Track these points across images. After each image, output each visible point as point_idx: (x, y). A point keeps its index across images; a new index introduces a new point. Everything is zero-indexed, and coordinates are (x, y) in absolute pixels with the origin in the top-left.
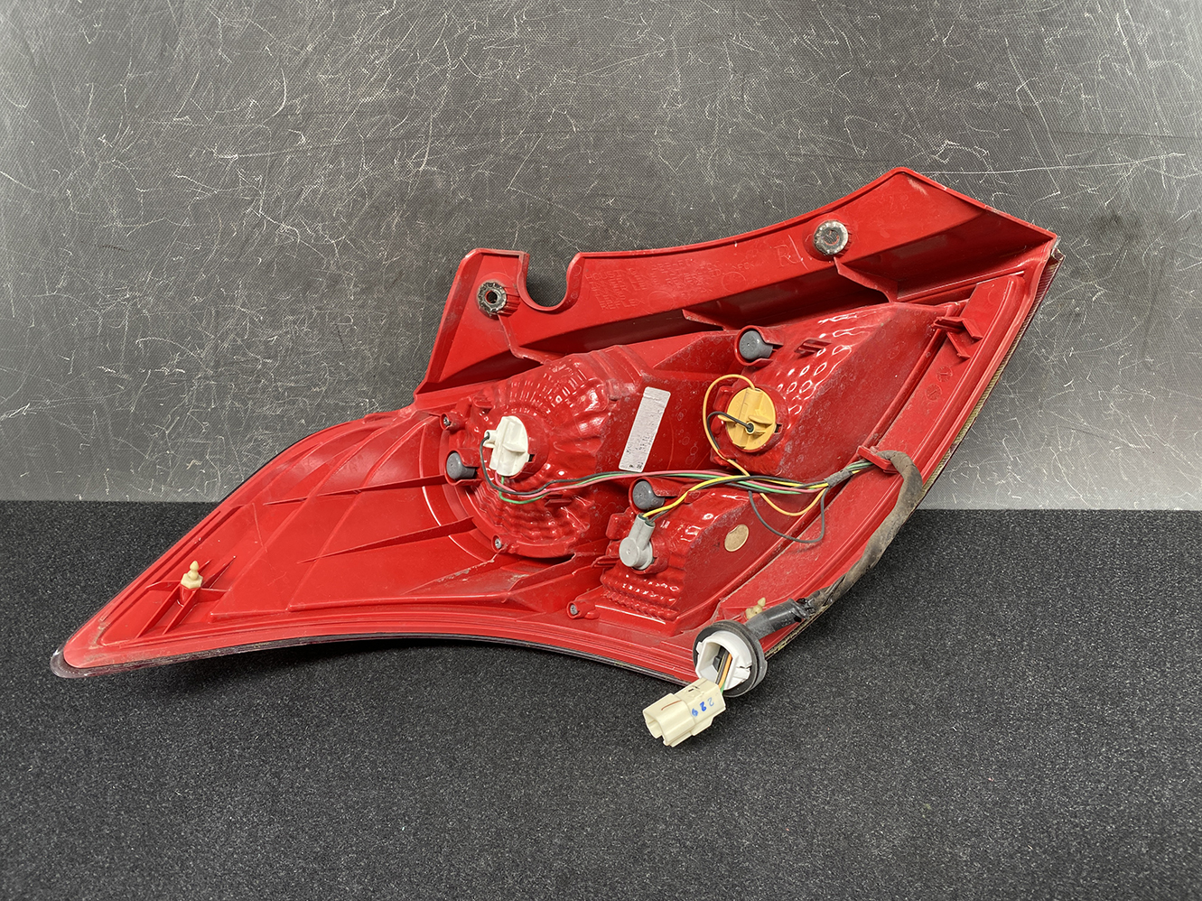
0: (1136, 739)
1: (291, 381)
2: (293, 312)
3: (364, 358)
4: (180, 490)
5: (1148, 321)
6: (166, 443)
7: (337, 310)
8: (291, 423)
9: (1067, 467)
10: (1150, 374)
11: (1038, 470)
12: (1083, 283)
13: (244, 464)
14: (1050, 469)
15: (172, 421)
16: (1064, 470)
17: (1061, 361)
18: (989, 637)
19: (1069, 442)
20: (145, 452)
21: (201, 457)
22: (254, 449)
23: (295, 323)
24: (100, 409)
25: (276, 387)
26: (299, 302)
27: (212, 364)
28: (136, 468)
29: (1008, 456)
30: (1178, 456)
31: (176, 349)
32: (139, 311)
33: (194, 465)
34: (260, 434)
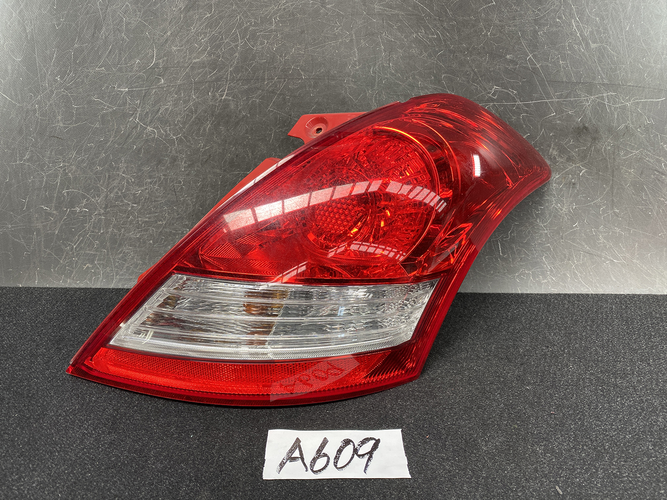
0: (637, 394)
1: (146, 217)
2: (150, 177)
3: (187, 205)
4: (78, 282)
5: (612, 187)
6: (73, 253)
7: (175, 176)
8: (144, 242)
9: (581, 273)
10: (619, 219)
11: (565, 274)
12: (574, 165)
13: (116, 267)
14: (571, 274)
15: (78, 240)
16: (579, 274)
17: (570, 211)
18: (544, 348)
19: (580, 258)
20: (60, 258)
21: (92, 262)
22: (122, 257)
23: (151, 183)
24: (38, 231)
25: (138, 221)
26: (154, 171)
27: (103, 206)
28: (54, 268)
29: (547, 266)
30: (642, 267)
31: (84, 197)
32: (66, 174)
33: (88, 267)
34: (126, 249)
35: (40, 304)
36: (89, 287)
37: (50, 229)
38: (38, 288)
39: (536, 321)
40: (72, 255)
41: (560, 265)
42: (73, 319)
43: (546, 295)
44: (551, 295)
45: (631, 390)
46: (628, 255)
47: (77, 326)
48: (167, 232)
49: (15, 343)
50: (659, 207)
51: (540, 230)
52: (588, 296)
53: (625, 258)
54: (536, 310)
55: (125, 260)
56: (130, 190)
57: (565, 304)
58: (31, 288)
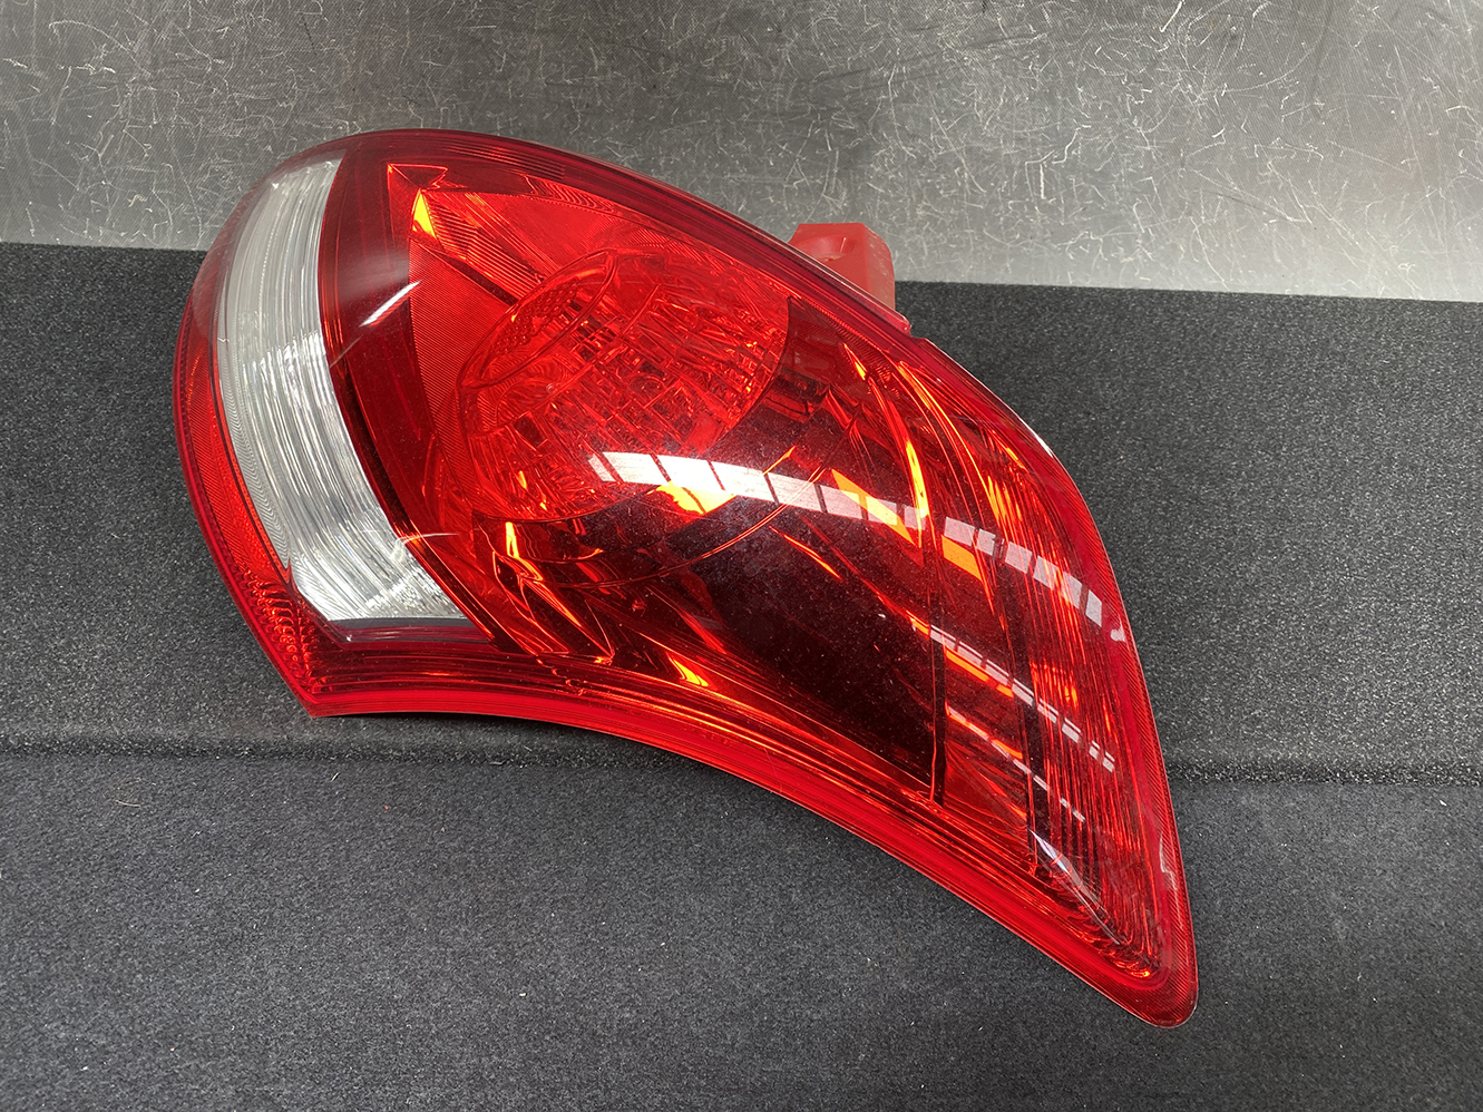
35: (48, 285)
36: (148, 247)
37: (38, 114)
38: (38, 246)
39: (1084, 353)
40: (98, 174)
41: (1167, 225)
42: (124, 323)
43: (1122, 292)
44: (1132, 292)
45: (1222, 508)
46: (1320, 207)
47: (134, 341)
48: (300, 126)
49: (12, 375)
50: (1417, 98)
51: (1136, 143)
52: (1211, 297)
53: (1311, 214)
54: (1090, 327)
55: (218, 189)
56: (203, 26)
57: (1156, 315)
58: (23, 245)
